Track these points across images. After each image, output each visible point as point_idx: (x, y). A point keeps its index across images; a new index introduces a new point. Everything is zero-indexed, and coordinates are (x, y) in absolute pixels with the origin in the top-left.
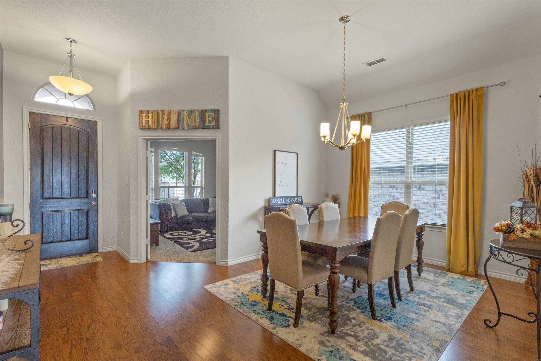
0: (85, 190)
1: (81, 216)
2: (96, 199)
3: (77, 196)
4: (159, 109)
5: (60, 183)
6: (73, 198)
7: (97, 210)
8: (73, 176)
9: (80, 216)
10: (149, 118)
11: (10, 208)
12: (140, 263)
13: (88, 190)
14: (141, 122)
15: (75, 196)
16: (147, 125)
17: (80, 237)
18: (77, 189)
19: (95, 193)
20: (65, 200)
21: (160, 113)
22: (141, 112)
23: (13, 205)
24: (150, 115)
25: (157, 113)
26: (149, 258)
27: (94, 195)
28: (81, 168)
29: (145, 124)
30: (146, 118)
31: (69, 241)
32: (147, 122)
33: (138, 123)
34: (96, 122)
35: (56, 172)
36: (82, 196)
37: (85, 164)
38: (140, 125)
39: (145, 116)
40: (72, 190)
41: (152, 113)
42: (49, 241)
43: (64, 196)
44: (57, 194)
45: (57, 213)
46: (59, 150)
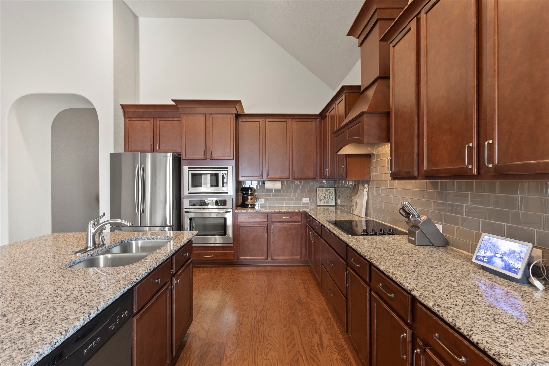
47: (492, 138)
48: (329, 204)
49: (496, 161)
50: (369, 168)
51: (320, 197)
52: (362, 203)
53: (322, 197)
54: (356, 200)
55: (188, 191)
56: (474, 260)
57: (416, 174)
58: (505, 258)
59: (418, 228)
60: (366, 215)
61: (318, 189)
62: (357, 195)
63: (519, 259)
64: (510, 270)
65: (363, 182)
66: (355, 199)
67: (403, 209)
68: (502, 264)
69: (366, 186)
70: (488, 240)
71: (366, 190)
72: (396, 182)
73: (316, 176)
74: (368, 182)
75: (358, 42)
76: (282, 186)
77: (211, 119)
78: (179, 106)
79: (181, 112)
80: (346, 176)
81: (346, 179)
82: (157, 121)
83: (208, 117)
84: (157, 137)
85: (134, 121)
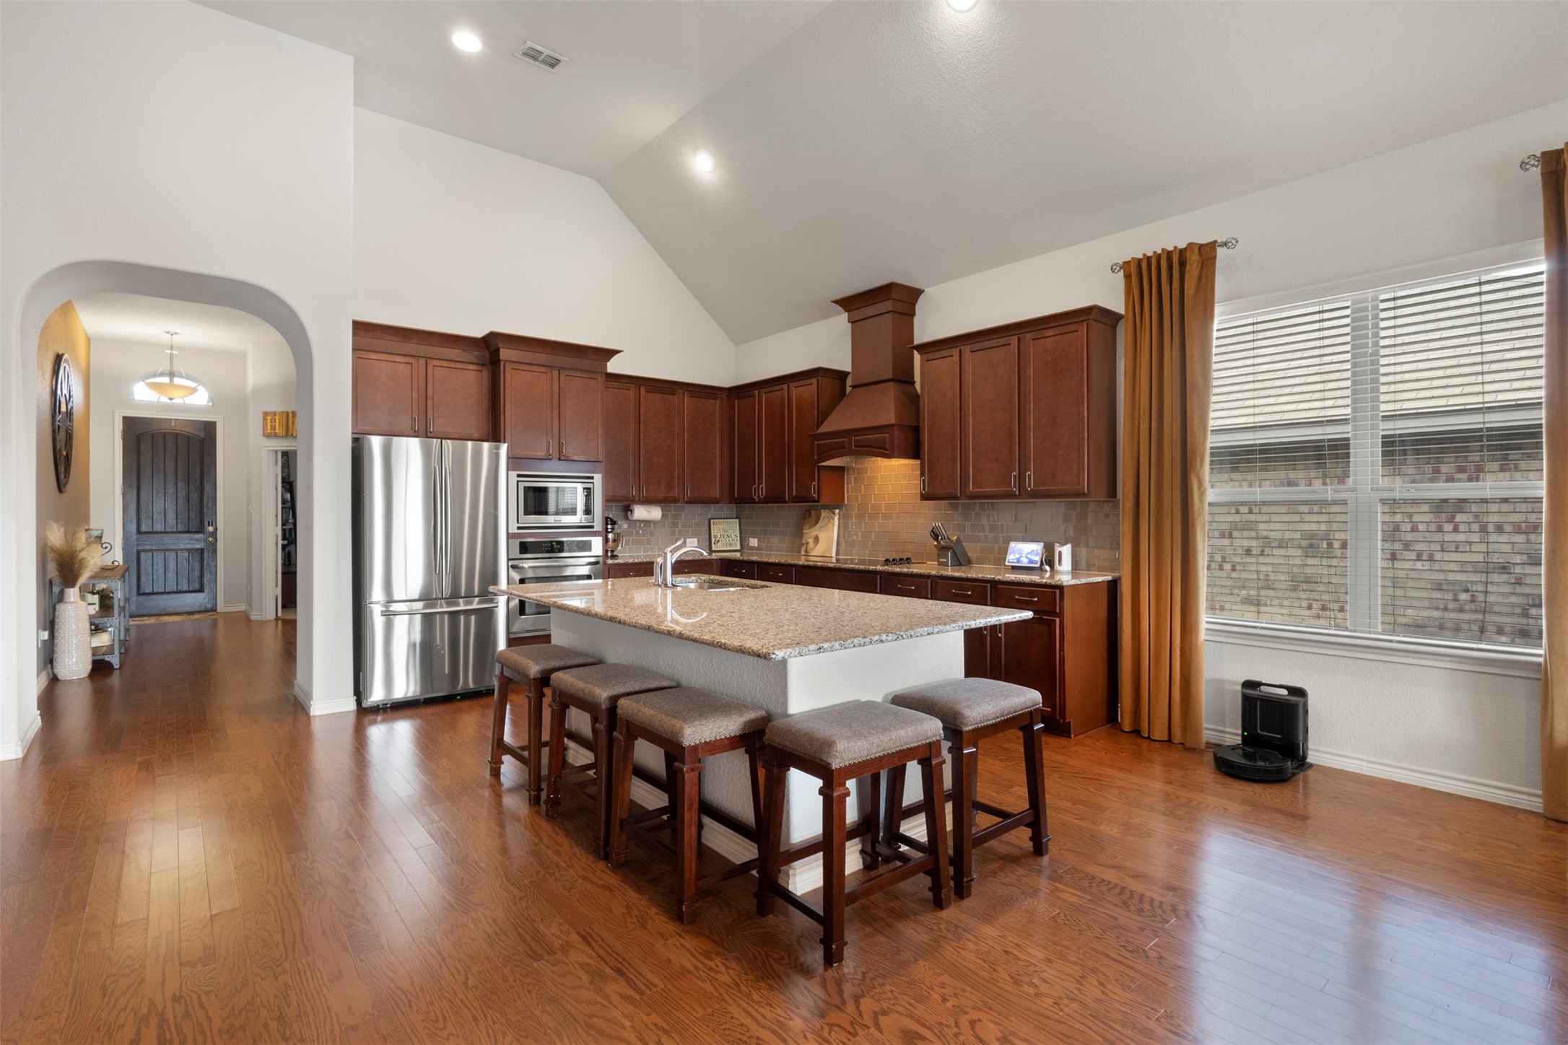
0: (198, 521)
1: (192, 558)
2: (214, 534)
3: (186, 529)
4: (290, 410)
5: (163, 511)
6: (180, 532)
7: (215, 551)
8: (180, 501)
9: (190, 558)
10: (275, 422)
11: (100, 532)
12: (264, 619)
13: (202, 522)
14: (265, 427)
15: (184, 530)
16: (273, 432)
17: (191, 589)
18: (186, 520)
19: (212, 526)
20: (170, 535)
21: (290, 415)
22: (266, 414)
23: (103, 530)
24: (277, 418)
25: (286, 415)
26: (280, 614)
27: (211, 529)
28: (192, 489)
29: (271, 430)
30: (271, 422)
31: (174, 592)
32: (273, 428)
33: (262, 430)
34: (214, 423)
35: (157, 495)
36: (194, 530)
37: (199, 483)
38: (264, 431)
39: (271, 420)
40: (179, 521)
41: (280, 415)
42: (147, 591)
43: (167, 530)
44: (158, 527)
45: (159, 553)
46: (162, 467)
47: (1030, 471)
48: (732, 549)
49: (1032, 487)
50: (844, 486)
51: (716, 537)
52: (829, 537)
53: (719, 536)
54: (812, 534)
55: (518, 521)
56: (1007, 564)
57: (959, 495)
58: (1029, 556)
59: (951, 548)
60: (837, 554)
61: (712, 521)
62: (815, 525)
63: (1037, 554)
64: (1032, 563)
65: (831, 508)
66: (810, 534)
67: (933, 531)
68: (1027, 560)
69: (837, 511)
70: (1015, 546)
71: (836, 518)
73: (722, 496)
74: (839, 507)
75: (846, 315)
76: (663, 515)
77: (562, 379)
78: (500, 346)
79: (501, 358)
80: (819, 496)
81: (817, 501)
82: (429, 366)
83: (556, 373)
84: (429, 402)
85: (371, 361)
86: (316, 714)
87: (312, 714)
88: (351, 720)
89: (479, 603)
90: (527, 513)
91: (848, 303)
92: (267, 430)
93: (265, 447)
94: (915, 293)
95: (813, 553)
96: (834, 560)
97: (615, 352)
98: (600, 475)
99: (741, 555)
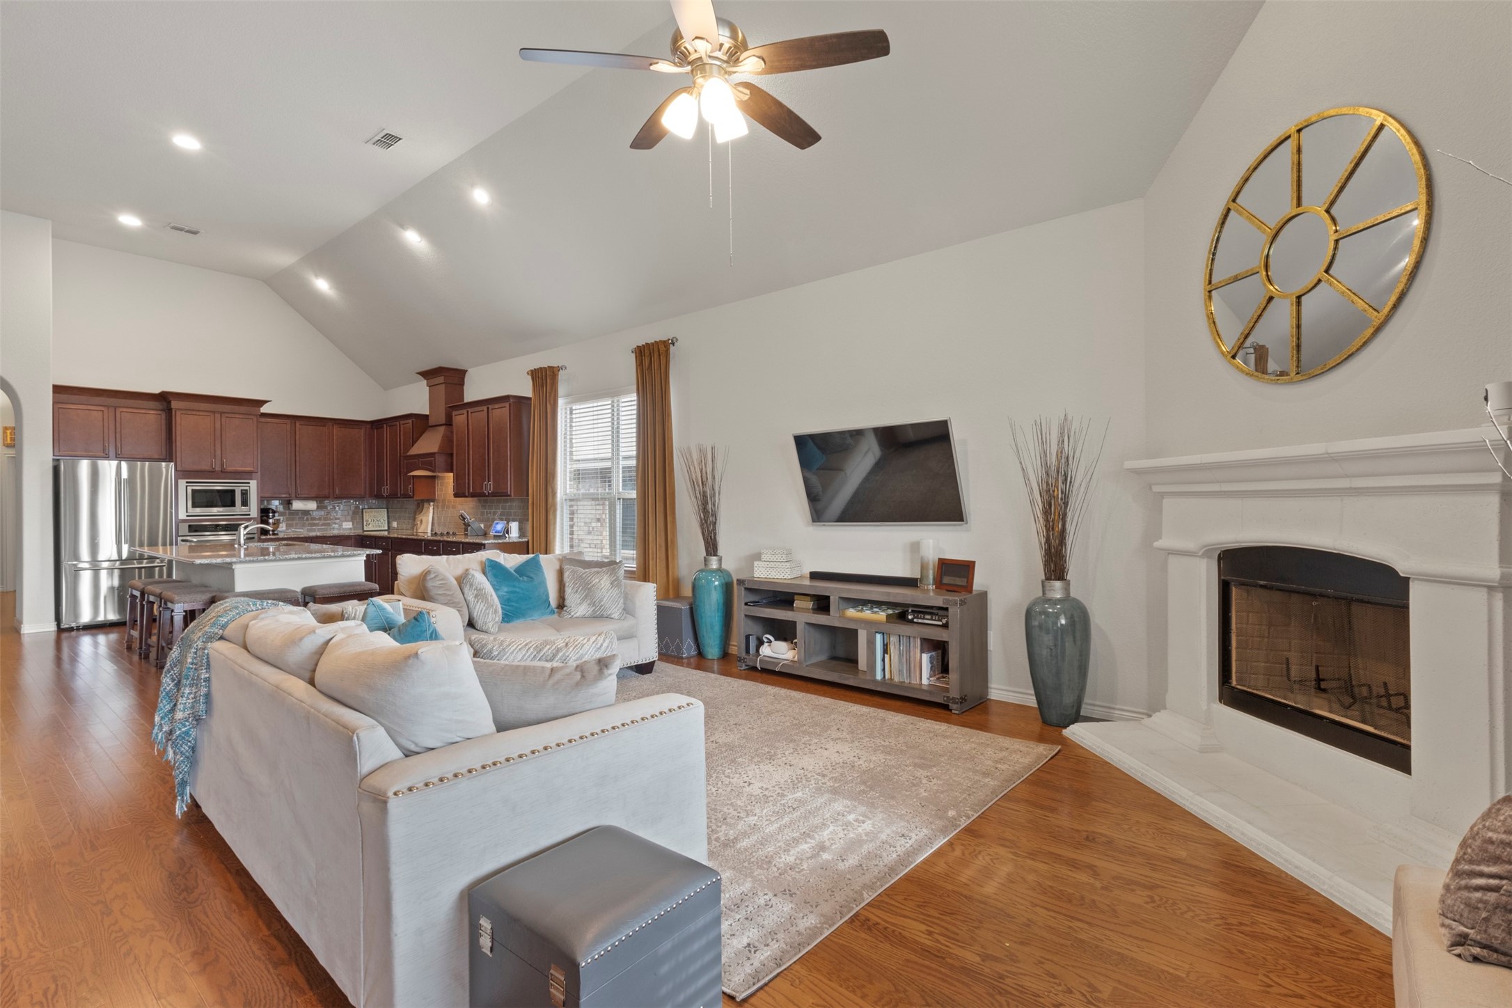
47: (491, 481)
48: (380, 529)
49: (492, 491)
50: (435, 488)
51: (367, 521)
52: (428, 520)
53: (370, 520)
54: (420, 519)
55: (187, 512)
57: (467, 494)
59: (470, 526)
60: (431, 531)
61: (365, 510)
62: (421, 513)
65: (429, 501)
66: (419, 517)
67: (461, 516)
69: (432, 504)
71: (431, 508)
72: (458, 499)
73: (365, 494)
74: (433, 501)
75: (425, 382)
76: (318, 506)
77: (223, 420)
78: (171, 399)
79: (172, 407)
80: (413, 495)
81: (413, 497)
82: (117, 412)
83: (218, 416)
84: (117, 435)
85: (70, 410)
86: (26, 632)
87: (22, 632)
88: (53, 637)
89: (147, 563)
90: (194, 506)
91: (427, 374)
92: (7, 441)
93: (5, 454)
94: (463, 372)
95: (420, 531)
96: (429, 535)
97: (265, 402)
98: (255, 481)
99: (389, 533)
